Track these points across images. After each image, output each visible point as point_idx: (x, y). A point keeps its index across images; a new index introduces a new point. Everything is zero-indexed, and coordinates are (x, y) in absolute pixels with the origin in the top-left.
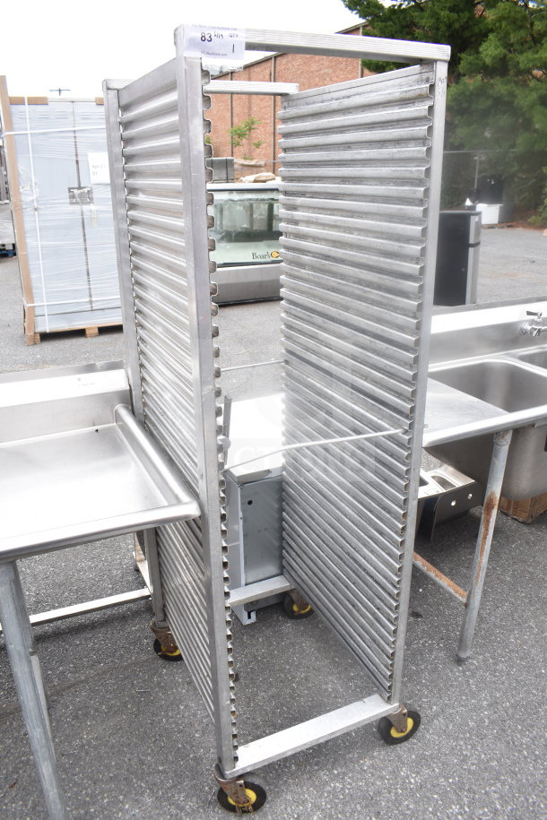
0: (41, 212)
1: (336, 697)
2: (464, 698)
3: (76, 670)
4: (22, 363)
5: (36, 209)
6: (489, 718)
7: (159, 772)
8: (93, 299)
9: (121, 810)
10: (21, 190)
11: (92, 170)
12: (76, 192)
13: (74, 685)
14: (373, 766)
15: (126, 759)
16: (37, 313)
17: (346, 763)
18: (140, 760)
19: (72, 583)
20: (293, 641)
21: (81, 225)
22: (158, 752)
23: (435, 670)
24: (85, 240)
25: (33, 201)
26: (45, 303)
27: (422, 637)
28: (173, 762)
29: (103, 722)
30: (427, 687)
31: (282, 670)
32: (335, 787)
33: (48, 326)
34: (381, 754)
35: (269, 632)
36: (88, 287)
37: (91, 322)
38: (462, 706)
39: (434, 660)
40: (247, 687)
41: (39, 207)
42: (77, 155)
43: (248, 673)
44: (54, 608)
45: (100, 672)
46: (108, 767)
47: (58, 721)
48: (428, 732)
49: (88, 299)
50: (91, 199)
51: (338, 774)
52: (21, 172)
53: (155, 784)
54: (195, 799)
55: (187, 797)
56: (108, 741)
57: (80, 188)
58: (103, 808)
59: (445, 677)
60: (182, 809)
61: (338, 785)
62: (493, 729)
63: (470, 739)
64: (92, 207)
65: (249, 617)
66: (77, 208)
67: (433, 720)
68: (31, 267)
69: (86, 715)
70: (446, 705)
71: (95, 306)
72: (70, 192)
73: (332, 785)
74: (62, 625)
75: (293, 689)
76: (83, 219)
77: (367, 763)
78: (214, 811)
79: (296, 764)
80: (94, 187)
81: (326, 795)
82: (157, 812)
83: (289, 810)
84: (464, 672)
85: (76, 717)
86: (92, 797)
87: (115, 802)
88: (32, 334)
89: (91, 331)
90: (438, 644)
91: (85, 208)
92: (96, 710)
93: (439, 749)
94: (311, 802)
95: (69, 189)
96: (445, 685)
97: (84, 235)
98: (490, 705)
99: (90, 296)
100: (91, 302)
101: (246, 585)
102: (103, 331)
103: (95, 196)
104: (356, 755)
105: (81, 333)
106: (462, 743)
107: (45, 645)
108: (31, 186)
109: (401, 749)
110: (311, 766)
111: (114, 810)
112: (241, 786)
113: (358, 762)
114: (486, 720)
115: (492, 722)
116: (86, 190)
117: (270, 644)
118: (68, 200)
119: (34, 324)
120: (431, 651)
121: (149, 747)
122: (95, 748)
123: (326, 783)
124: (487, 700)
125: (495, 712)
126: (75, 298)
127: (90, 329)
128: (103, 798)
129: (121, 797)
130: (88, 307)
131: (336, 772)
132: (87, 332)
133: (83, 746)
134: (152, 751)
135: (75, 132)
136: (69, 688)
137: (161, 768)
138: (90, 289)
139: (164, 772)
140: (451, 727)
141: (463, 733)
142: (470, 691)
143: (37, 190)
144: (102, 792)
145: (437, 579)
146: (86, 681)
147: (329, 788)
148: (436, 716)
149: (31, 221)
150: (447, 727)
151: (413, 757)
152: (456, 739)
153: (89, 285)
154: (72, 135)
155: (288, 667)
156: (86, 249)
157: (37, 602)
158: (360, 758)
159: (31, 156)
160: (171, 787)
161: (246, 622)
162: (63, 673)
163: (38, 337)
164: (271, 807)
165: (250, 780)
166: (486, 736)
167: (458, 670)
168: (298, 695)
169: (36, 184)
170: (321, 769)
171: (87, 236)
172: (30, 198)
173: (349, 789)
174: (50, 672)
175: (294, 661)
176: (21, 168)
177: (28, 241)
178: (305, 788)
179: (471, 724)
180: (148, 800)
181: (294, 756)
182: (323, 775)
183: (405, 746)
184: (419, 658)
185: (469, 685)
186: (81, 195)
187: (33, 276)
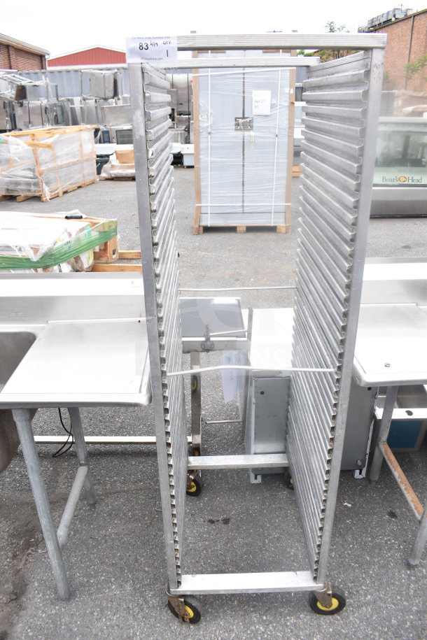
0: (213, 136)
1: (294, 561)
2: (398, 598)
3: (124, 482)
4: (184, 248)
5: (209, 133)
6: (412, 622)
7: (145, 571)
8: (245, 205)
9: (109, 588)
10: (200, 118)
11: (254, 104)
12: (241, 121)
13: (118, 492)
14: (295, 625)
15: (128, 554)
16: (202, 211)
17: (276, 614)
18: (136, 559)
19: (148, 420)
20: (281, 506)
21: (242, 146)
22: (150, 557)
23: (385, 566)
24: (244, 159)
25: (208, 127)
26: (209, 205)
27: (389, 535)
28: (156, 568)
29: (125, 524)
30: (371, 577)
31: (262, 527)
32: (258, 630)
33: (209, 221)
34: (306, 617)
35: (267, 494)
36: (242, 194)
37: (241, 222)
38: (394, 604)
39: (389, 557)
40: (232, 531)
41: (213, 131)
42: (244, 92)
43: (237, 521)
44: (130, 435)
45: (138, 488)
46: (114, 555)
47: (98, 514)
48: (353, 614)
49: (241, 204)
50: (252, 127)
51: (265, 621)
52: (201, 105)
53: (138, 579)
54: (158, 599)
55: (154, 595)
56: (122, 538)
57: (243, 118)
58: (99, 583)
59: (390, 575)
60: (147, 602)
61: (261, 628)
62: (409, 633)
63: (386, 633)
64: (252, 133)
65: (256, 478)
66: (240, 133)
67: (362, 606)
68: (202, 177)
69: (116, 515)
70: (380, 598)
71: (246, 210)
72: (236, 121)
73: (257, 627)
74: (129, 448)
75: (264, 544)
76: (244, 142)
77: (292, 621)
78: (166, 612)
79: (239, 601)
80: (255, 117)
81: (249, 632)
82: (130, 598)
83: (218, 632)
84: (410, 576)
85: (110, 515)
86: (95, 573)
87: (108, 581)
88: (197, 226)
89: (241, 229)
90: (399, 546)
91: (246, 133)
92: (124, 514)
93: (355, 632)
94: (236, 634)
95: (236, 118)
96: (387, 581)
97: (244, 155)
98: (418, 612)
99: (243, 202)
100: (243, 206)
101: (255, 454)
102: (250, 229)
103: (255, 124)
104: (286, 611)
105: (232, 229)
106: (377, 634)
107: (113, 459)
108: (208, 116)
109: (324, 620)
110: (249, 607)
111: (105, 586)
112: (181, 602)
113: (285, 617)
114: (408, 623)
115: (413, 626)
116: (248, 120)
117: (264, 503)
118: (234, 127)
119: (199, 219)
120: (390, 549)
121: (146, 551)
122: (113, 539)
123: (253, 624)
124: (418, 607)
125: (420, 620)
126: (232, 203)
127: (240, 227)
128: (102, 576)
129: (113, 579)
130: (240, 210)
131: (265, 618)
132: (238, 229)
133: (105, 536)
134: (147, 555)
135: (244, 74)
136: (115, 493)
137: (146, 569)
138: (243, 196)
139: (148, 572)
140: (374, 618)
141: (382, 626)
142: (407, 594)
143: (212, 118)
144: (103, 572)
145: (405, 492)
146: (127, 492)
147: (253, 628)
148: (368, 604)
149: (205, 142)
150: (372, 616)
151: (331, 630)
152: (374, 629)
153: (243, 193)
154: (242, 76)
155: (268, 525)
156: (243, 166)
157: (120, 428)
158: (289, 615)
159: (209, 92)
160: (148, 585)
161: (253, 481)
162: (115, 481)
163: (202, 229)
164: (206, 625)
165: (189, 600)
166: (401, 635)
167: (405, 573)
168: (266, 550)
169: (211, 114)
170: (255, 611)
171: (245, 156)
172: (205, 125)
173: (268, 634)
174: (107, 479)
175: (275, 522)
176: (201, 101)
177: (201, 157)
178: (237, 621)
179: (394, 621)
180: (128, 588)
181: (240, 595)
182: (255, 617)
183: (329, 619)
184: (377, 551)
185: (408, 588)
186: (244, 124)
187: (202, 184)
